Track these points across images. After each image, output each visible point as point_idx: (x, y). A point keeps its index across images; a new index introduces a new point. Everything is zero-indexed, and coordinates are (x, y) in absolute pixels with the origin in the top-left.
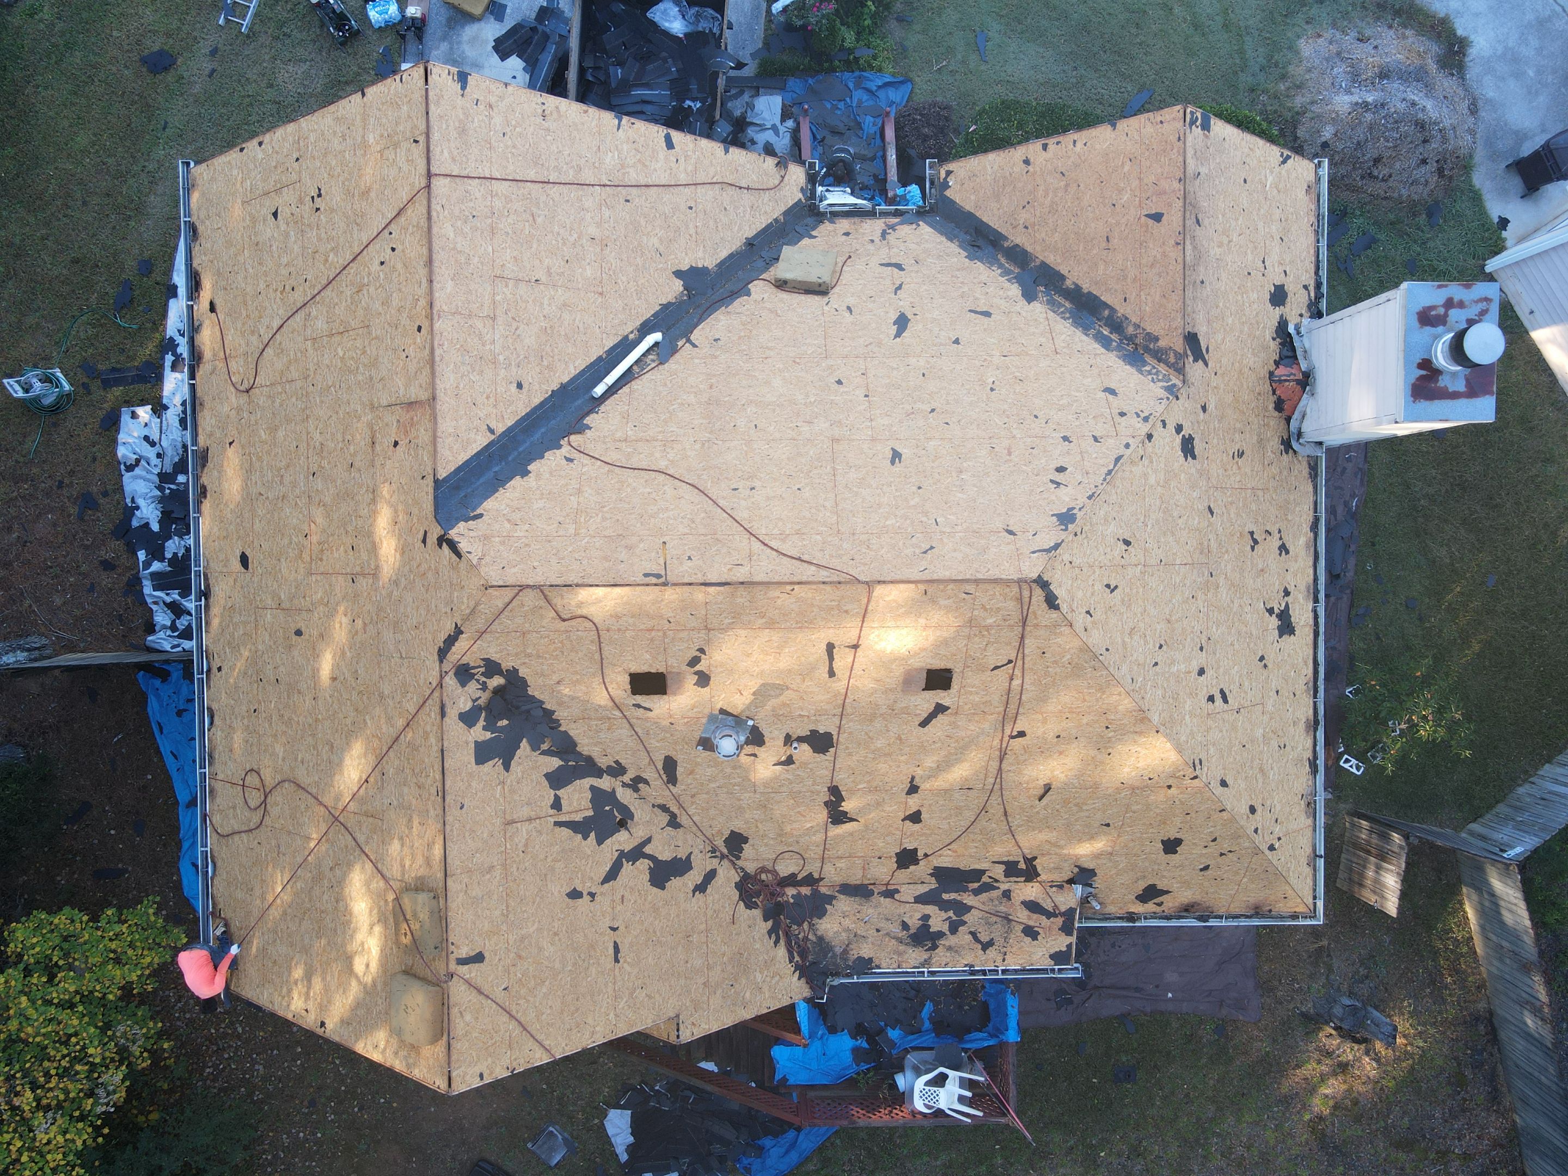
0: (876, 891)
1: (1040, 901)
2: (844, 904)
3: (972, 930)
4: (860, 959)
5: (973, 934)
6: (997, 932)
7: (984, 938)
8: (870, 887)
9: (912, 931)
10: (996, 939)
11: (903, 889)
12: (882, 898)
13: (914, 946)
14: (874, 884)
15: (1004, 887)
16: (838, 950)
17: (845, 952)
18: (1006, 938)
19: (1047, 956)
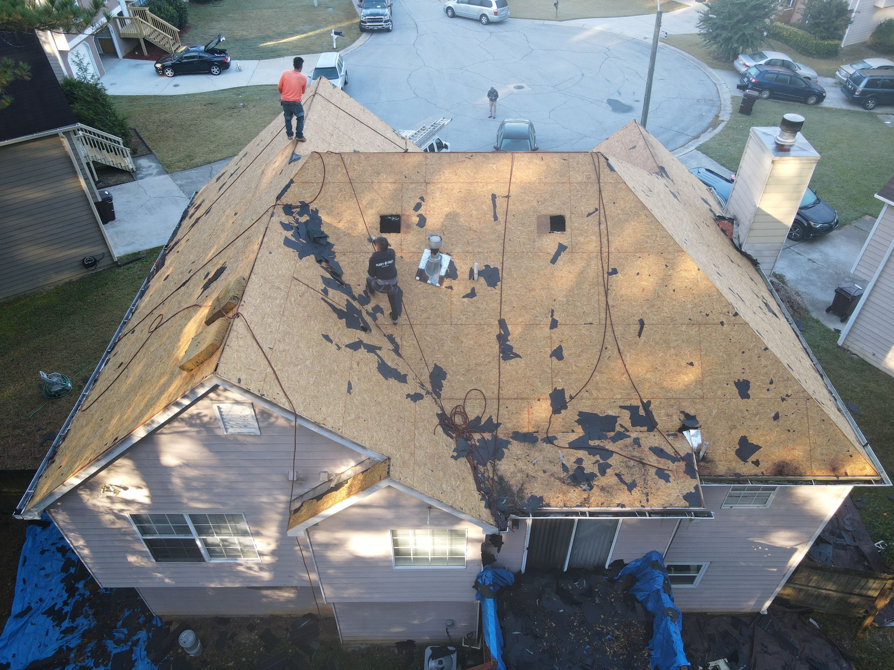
0: (540, 438)
1: (663, 447)
2: (516, 448)
3: (618, 472)
4: (533, 497)
5: (618, 475)
6: (636, 474)
7: (628, 480)
8: (535, 434)
9: (571, 473)
10: (638, 481)
11: (559, 436)
12: (545, 444)
13: (574, 486)
14: (538, 432)
15: (634, 435)
16: (515, 489)
17: (521, 490)
18: (645, 480)
19: (681, 497)
